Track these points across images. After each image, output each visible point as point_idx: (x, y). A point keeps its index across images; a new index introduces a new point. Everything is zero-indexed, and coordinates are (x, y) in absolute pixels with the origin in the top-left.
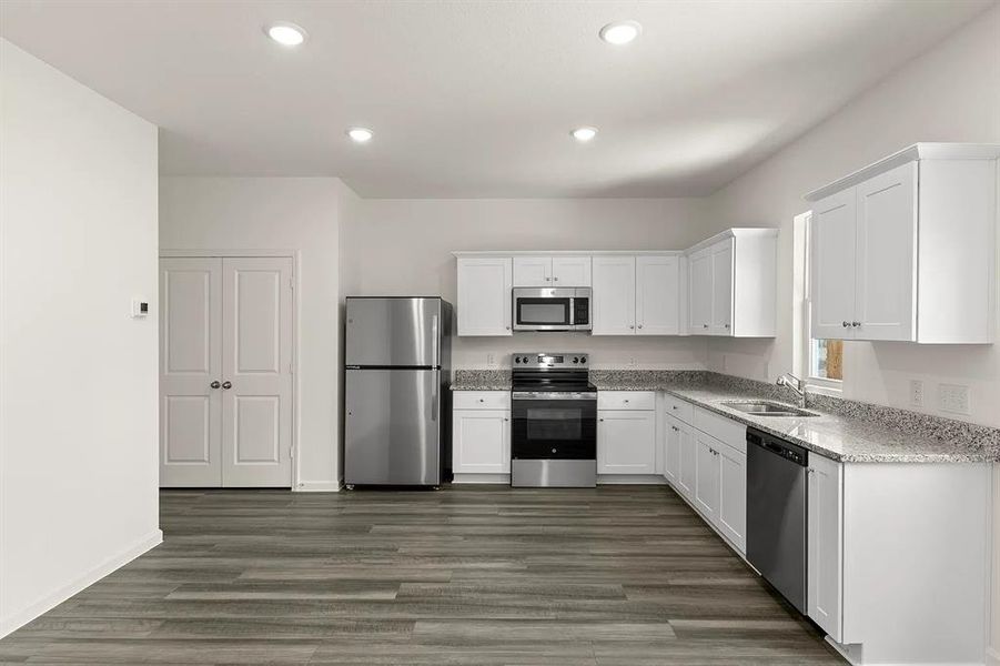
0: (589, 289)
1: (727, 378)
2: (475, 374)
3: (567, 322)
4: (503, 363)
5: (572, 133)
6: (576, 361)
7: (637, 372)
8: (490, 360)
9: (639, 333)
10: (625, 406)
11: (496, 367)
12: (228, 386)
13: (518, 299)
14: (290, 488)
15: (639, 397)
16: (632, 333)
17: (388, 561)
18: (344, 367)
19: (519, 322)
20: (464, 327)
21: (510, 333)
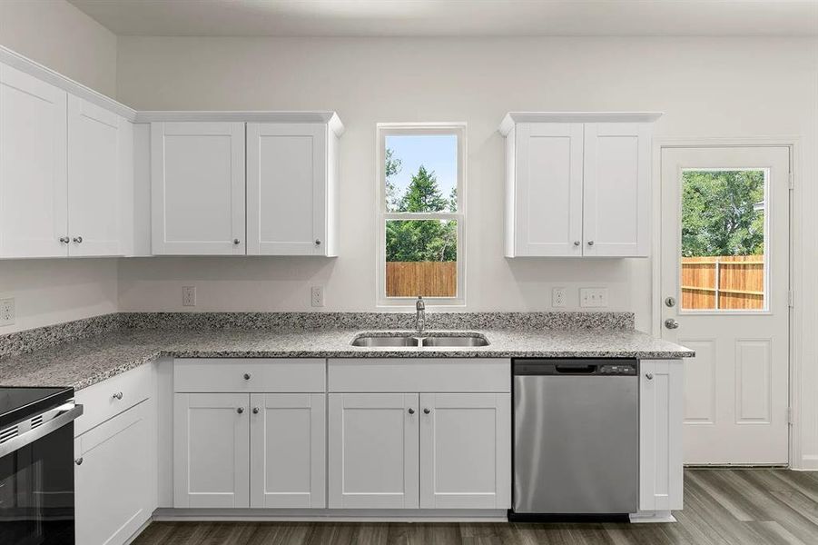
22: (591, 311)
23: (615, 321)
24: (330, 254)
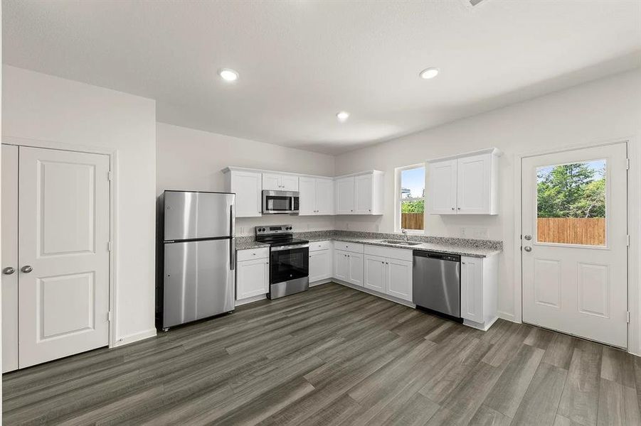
0: (298, 193)
1: (351, 232)
4: (249, 232)
5: (337, 115)
6: (287, 229)
7: (310, 232)
9: (318, 214)
10: (320, 249)
12: (26, 270)
13: (267, 197)
14: (107, 347)
15: (325, 244)
16: (315, 214)
17: (272, 367)
19: (267, 209)
21: (260, 215)
22: (478, 239)
23: (491, 245)
24: (375, 212)
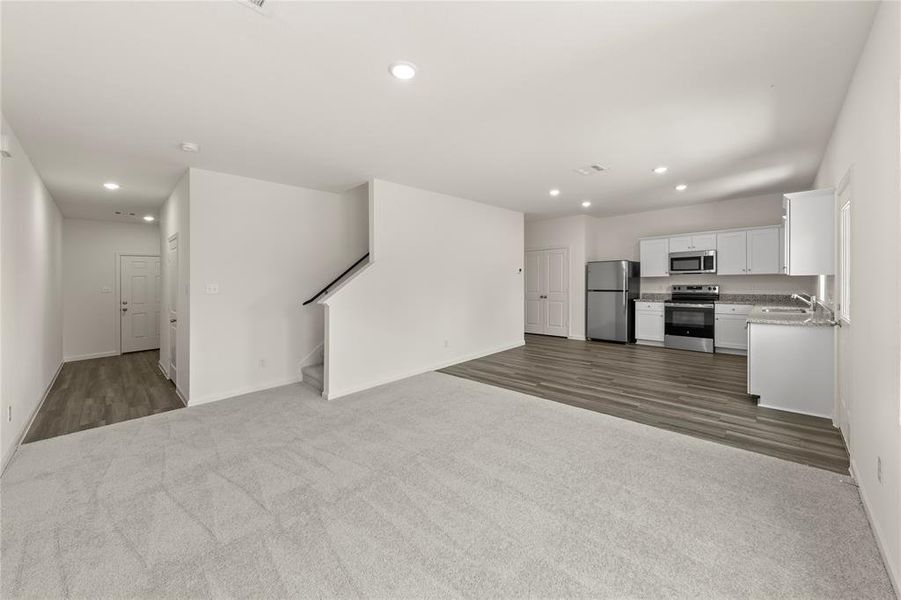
2: (653, 295)
3: (700, 269)
4: (668, 289)
6: (709, 289)
8: (661, 288)
9: (749, 273)
10: (733, 312)
11: (664, 291)
13: (672, 258)
14: (567, 337)
16: (744, 273)
18: (587, 291)
19: (672, 270)
20: (644, 273)
21: (669, 275)
